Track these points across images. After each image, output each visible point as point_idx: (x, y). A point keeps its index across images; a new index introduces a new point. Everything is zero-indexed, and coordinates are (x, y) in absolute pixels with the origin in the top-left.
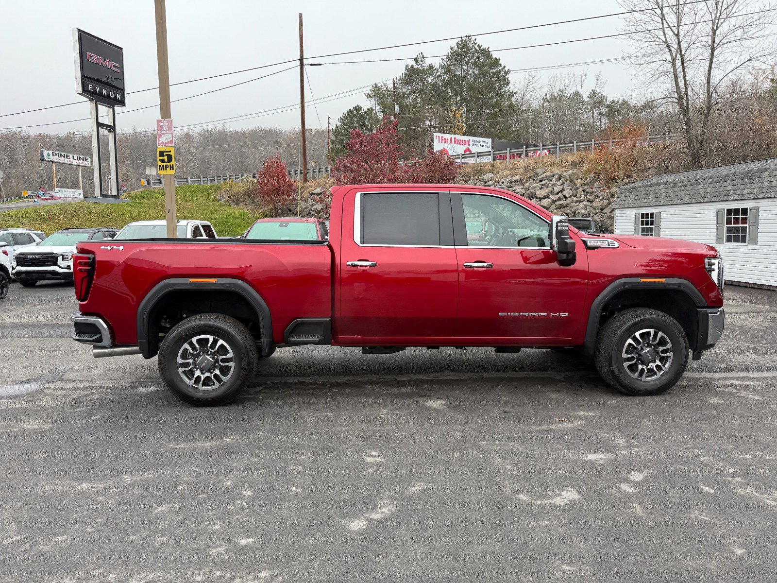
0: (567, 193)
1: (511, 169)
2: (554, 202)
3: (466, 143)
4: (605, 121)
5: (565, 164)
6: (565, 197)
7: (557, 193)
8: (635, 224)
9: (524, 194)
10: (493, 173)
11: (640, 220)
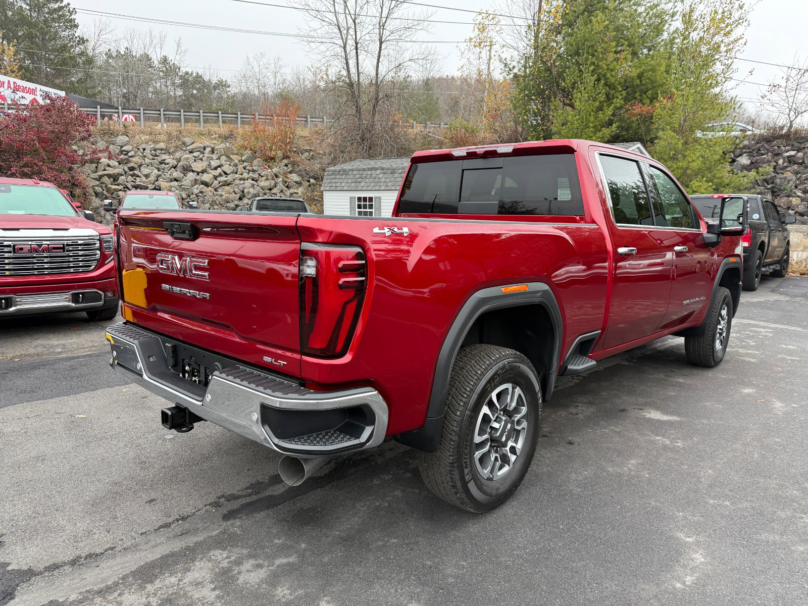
0: (227, 168)
1: (151, 134)
2: (215, 178)
3: (33, 92)
4: (180, 92)
5: (213, 136)
6: (226, 173)
7: (216, 168)
8: (351, 208)
9: (176, 166)
10: (127, 136)
11: (357, 203)
